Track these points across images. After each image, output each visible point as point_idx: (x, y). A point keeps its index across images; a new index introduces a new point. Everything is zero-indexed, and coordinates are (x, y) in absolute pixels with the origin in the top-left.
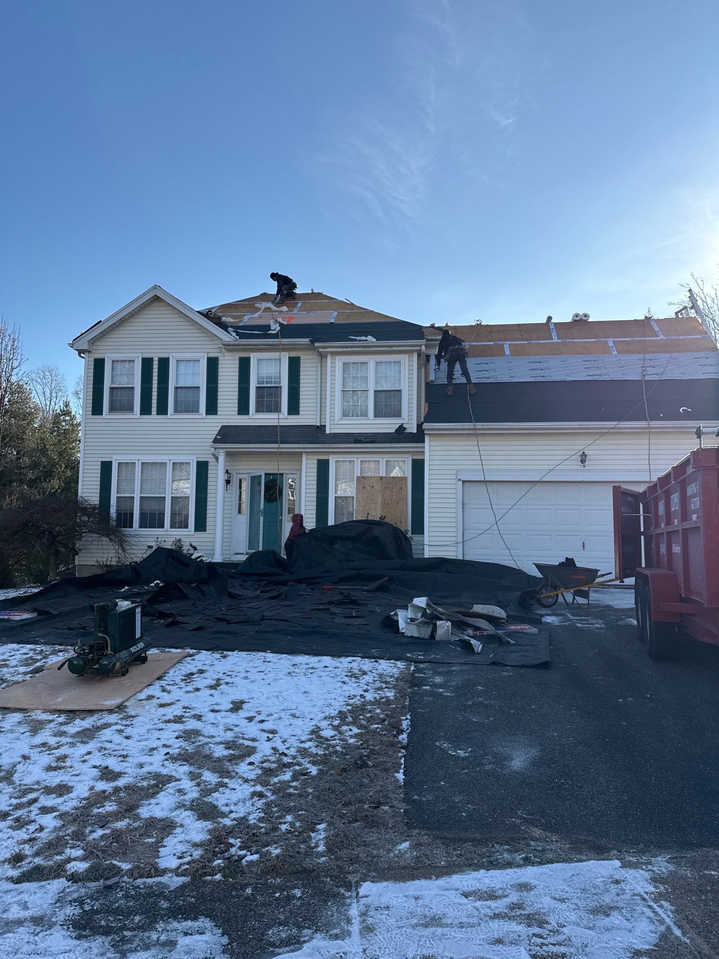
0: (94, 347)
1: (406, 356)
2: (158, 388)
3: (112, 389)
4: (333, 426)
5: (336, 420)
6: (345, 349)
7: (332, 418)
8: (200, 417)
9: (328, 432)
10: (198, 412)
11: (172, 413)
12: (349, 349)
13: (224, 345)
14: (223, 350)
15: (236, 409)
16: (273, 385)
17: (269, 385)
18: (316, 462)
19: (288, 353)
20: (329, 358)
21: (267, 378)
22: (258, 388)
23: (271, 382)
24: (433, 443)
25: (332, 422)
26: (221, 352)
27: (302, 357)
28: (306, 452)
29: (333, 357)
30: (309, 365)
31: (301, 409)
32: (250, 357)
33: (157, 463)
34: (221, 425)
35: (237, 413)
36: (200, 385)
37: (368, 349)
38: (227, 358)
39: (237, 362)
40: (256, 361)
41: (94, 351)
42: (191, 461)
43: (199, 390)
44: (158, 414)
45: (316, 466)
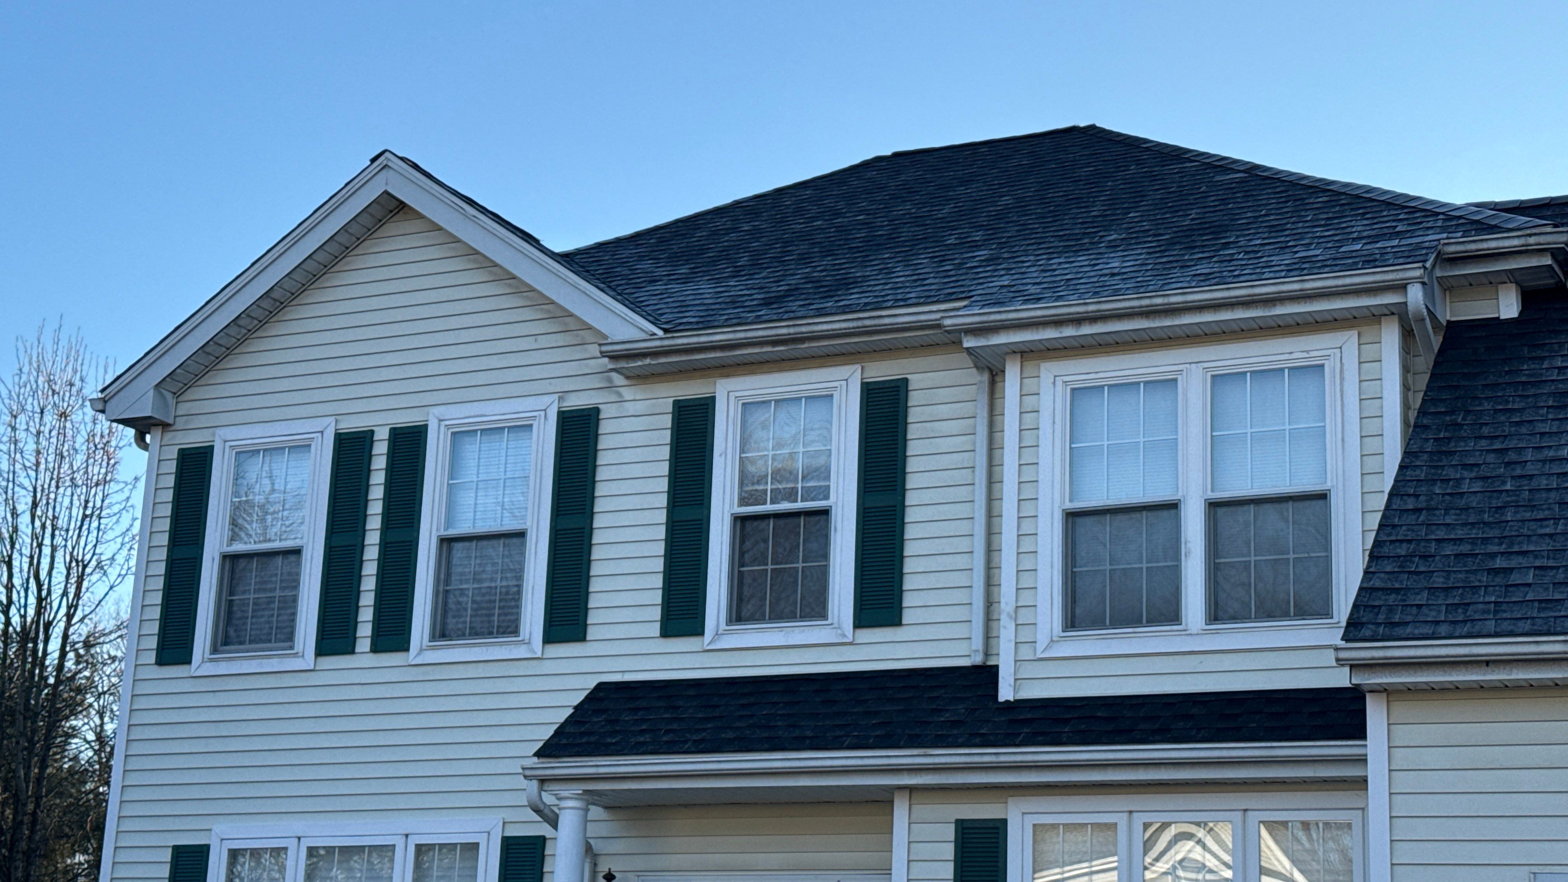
0: (183, 409)
1: (1349, 339)
2: (385, 546)
3: (231, 561)
4: (1027, 671)
5: (1042, 639)
6: (1069, 331)
7: (1025, 635)
8: (521, 652)
9: (1006, 693)
10: (515, 632)
11: (426, 642)
12: (1087, 330)
13: (614, 357)
14: (618, 379)
15: (656, 614)
16: (799, 505)
17: (785, 506)
18: (950, 832)
19: (858, 367)
20: (1012, 373)
21: (777, 475)
22: (741, 522)
23: (791, 495)
24: (1402, 734)
25: (1026, 653)
26: (611, 387)
27: (915, 381)
28: (912, 790)
29: (1030, 367)
30: (944, 410)
31: (908, 600)
32: (713, 399)
33: (360, 849)
34: (591, 683)
35: (656, 629)
36: (529, 524)
37: (1167, 322)
38: (631, 408)
39: (667, 421)
40: (735, 411)
41: (180, 423)
42: (482, 840)
43: (524, 544)
44: (375, 649)
45: (948, 851)
